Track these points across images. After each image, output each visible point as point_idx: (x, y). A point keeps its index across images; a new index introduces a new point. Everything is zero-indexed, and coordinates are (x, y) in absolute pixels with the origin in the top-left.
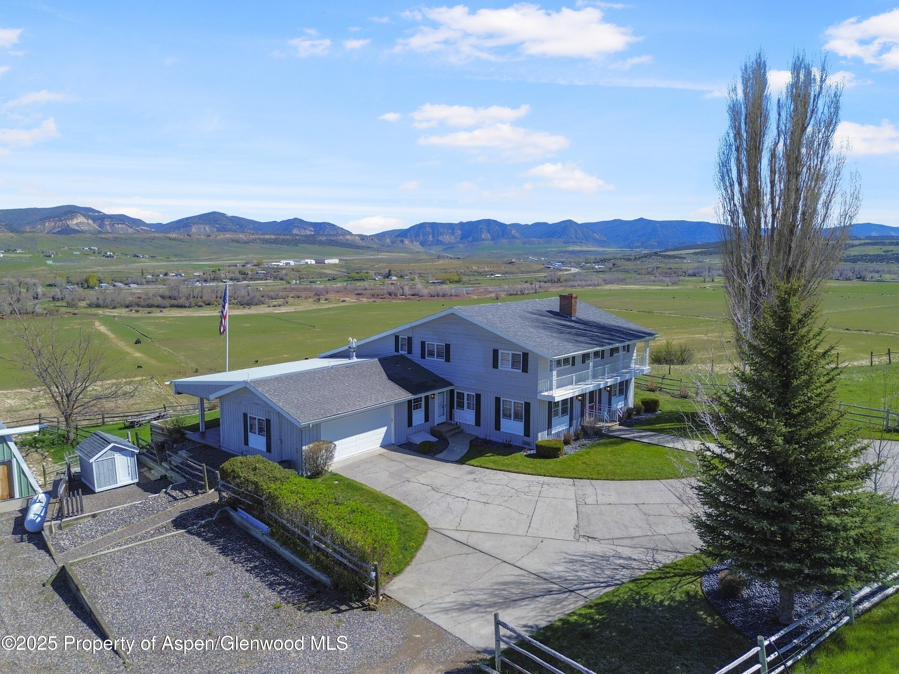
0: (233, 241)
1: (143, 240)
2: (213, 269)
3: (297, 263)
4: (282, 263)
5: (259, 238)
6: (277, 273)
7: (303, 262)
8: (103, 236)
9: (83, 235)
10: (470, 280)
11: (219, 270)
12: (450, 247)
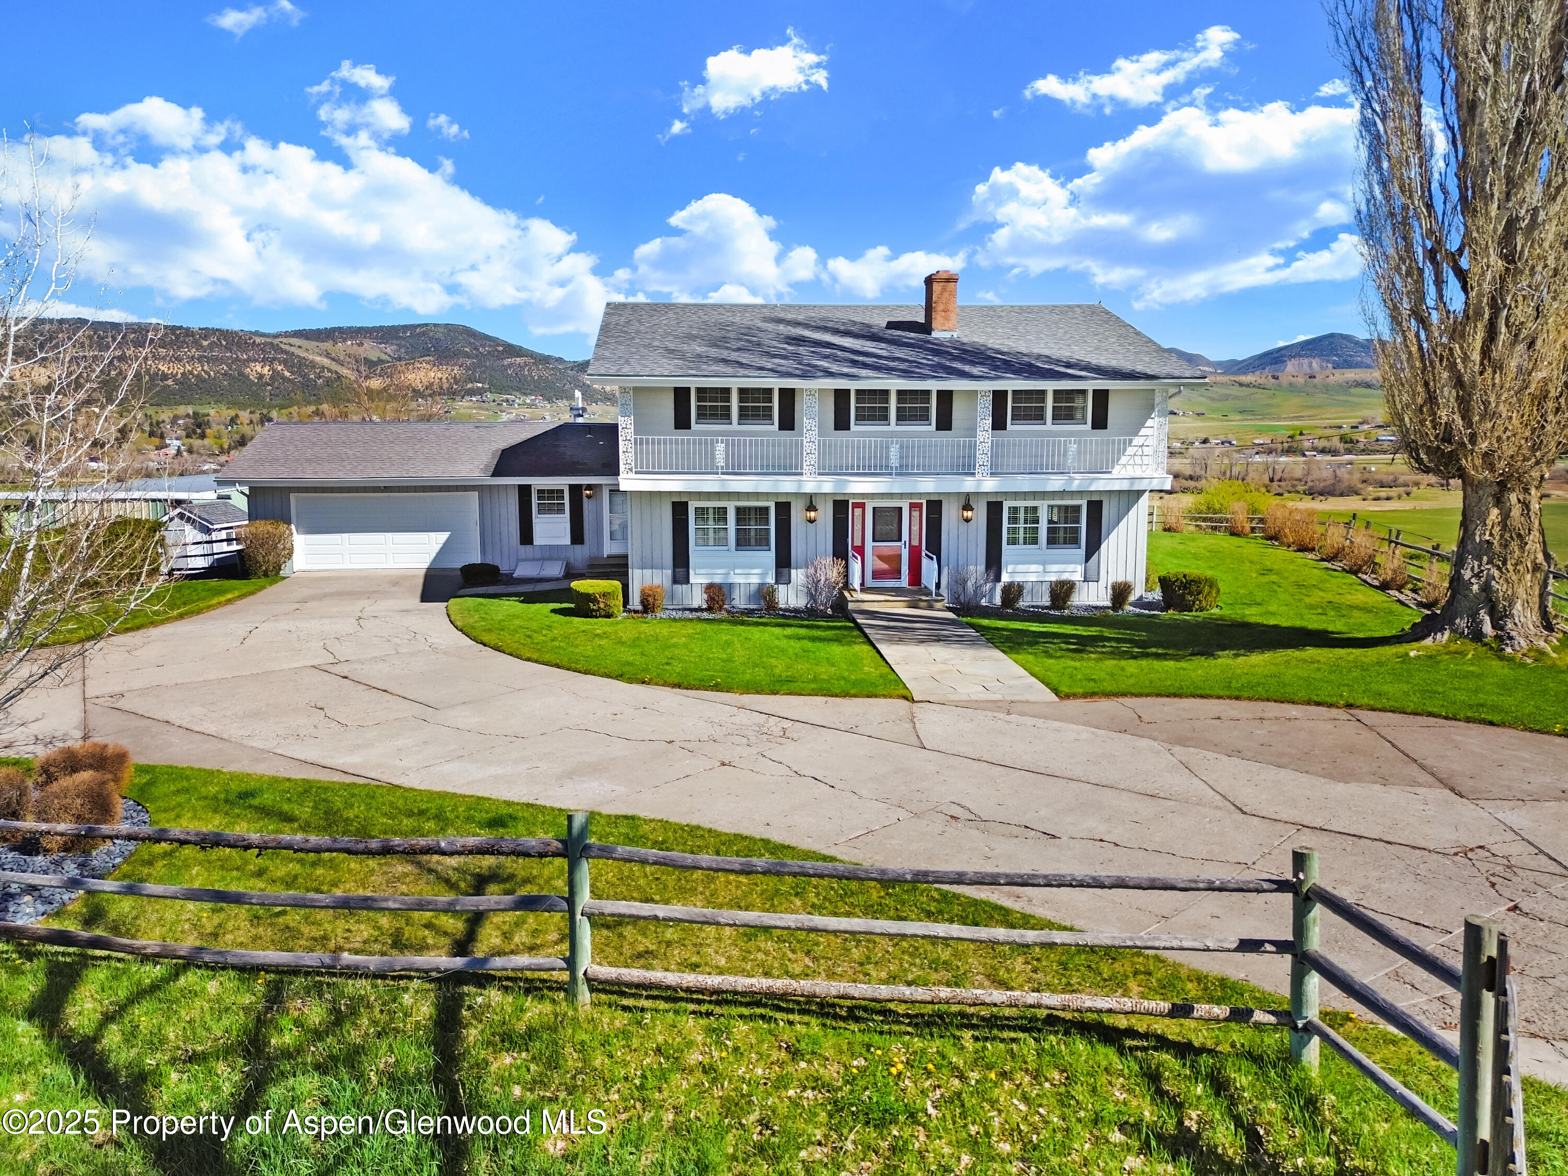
0: (1358, 384)
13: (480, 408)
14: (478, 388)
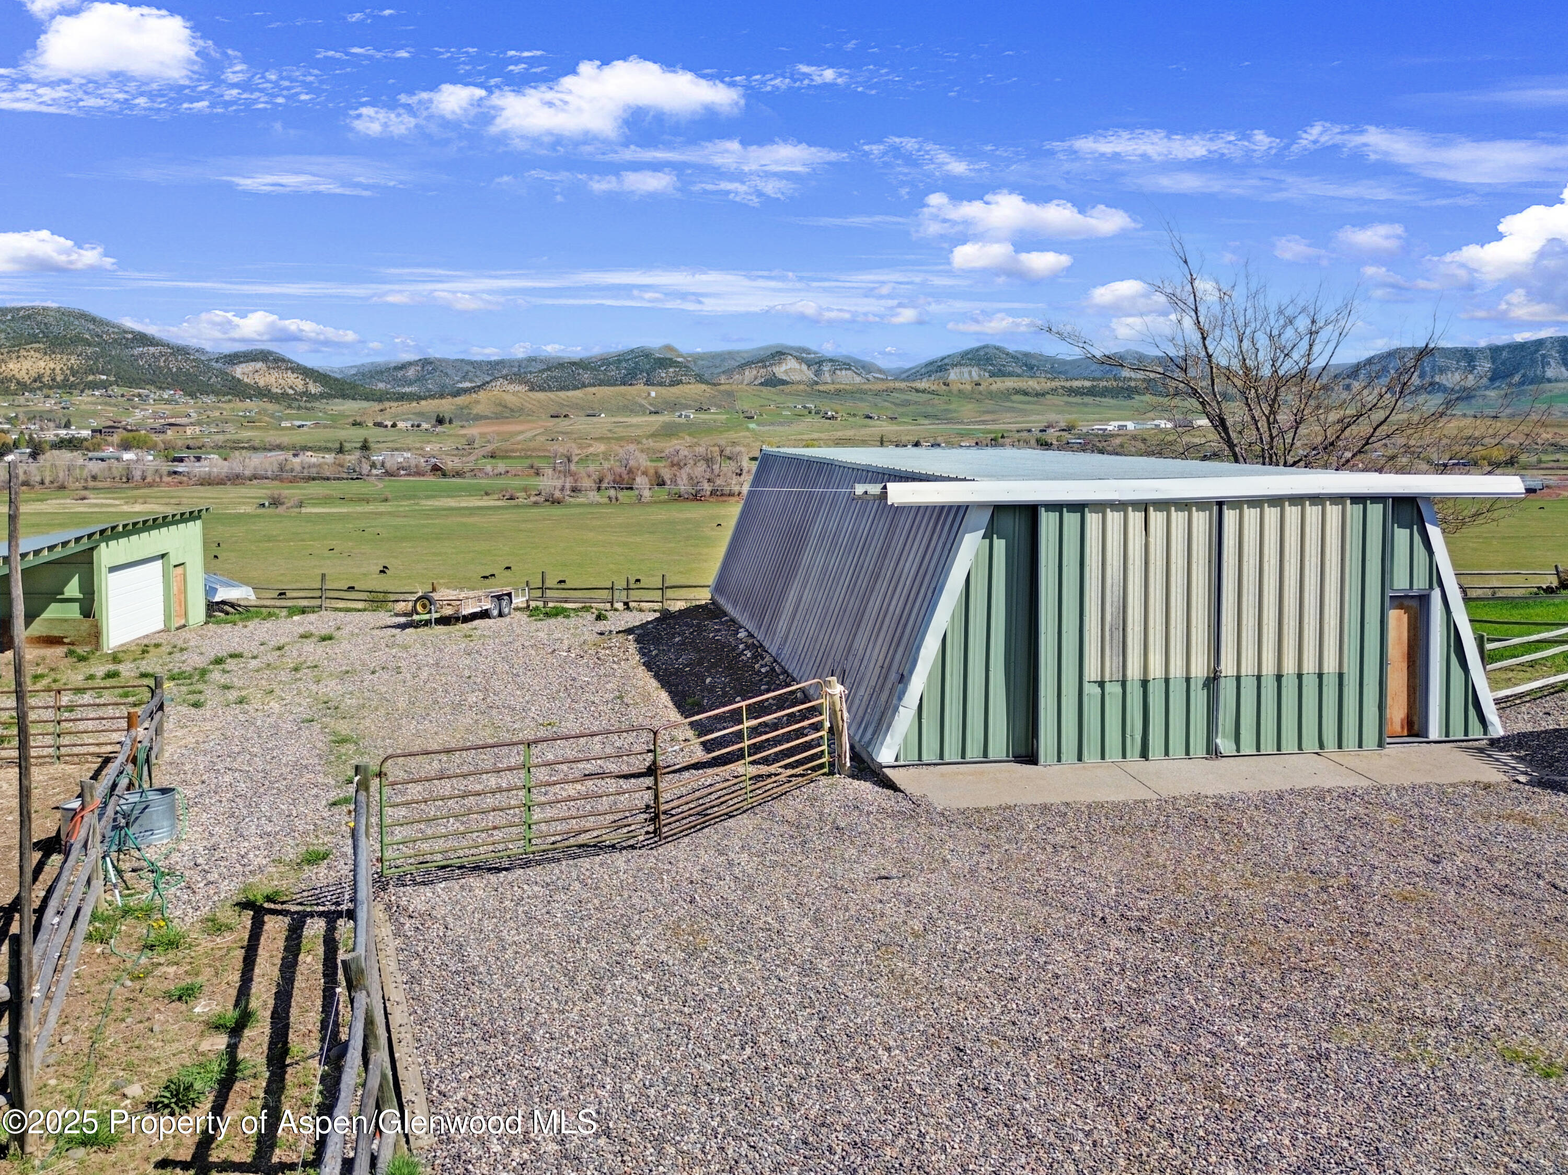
0: (1017, 392)
1: (877, 394)
2: (993, 436)
3: (1138, 427)
4: (1112, 426)
5: (1063, 387)
6: (1105, 444)
7: (1150, 425)
8: (821, 388)
9: (795, 387)
10: (1540, 461)
11: (1003, 437)
12: (1465, 395)
13: (106, 404)
14: (102, 381)
